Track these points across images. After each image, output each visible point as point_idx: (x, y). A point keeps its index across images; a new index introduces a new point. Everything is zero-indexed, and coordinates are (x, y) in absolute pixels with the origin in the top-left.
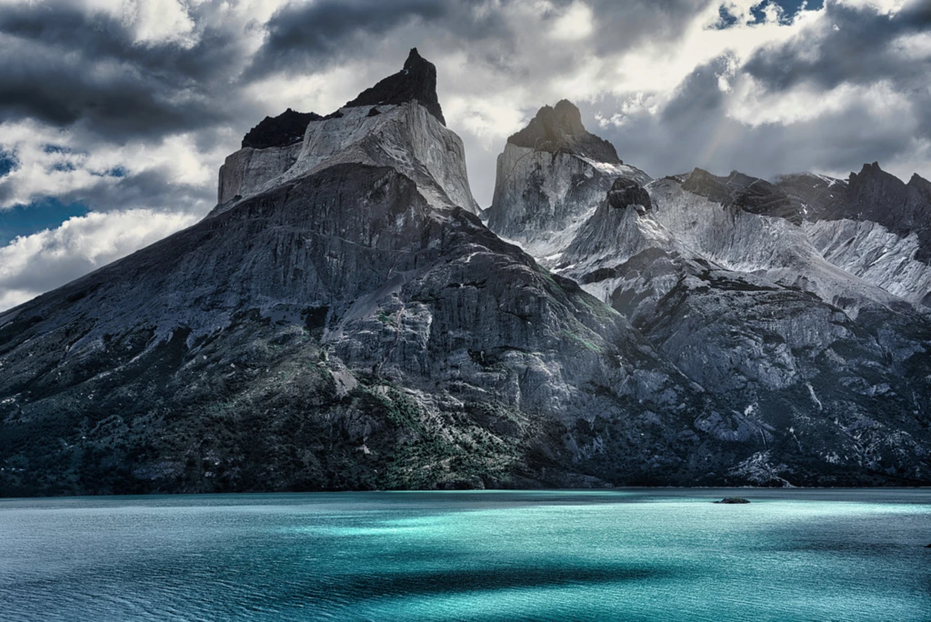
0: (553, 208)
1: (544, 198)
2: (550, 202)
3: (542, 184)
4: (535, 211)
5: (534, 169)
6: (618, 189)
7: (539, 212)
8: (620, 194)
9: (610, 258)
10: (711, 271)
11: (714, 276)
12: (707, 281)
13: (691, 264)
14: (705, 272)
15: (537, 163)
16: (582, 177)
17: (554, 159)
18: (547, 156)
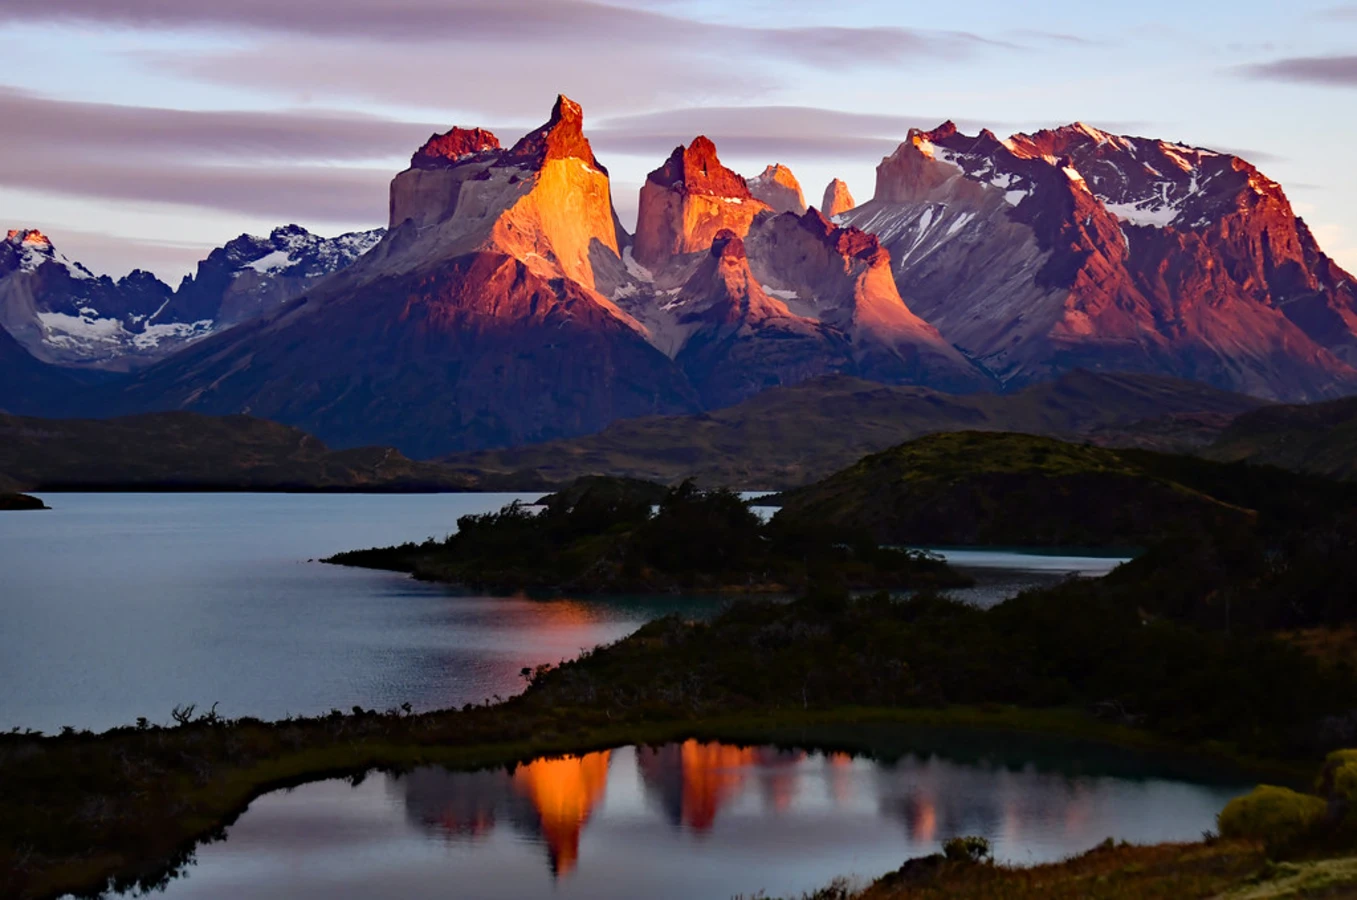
0: (679, 244)
1: (673, 234)
2: (679, 238)
6: (719, 240)
8: (719, 244)
9: (703, 302)
10: (769, 318)
11: (767, 324)
12: (756, 330)
13: (755, 312)
14: (762, 320)
15: (669, 202)
16: (708, 215)
17: (682, 199)
18: (676, 196)
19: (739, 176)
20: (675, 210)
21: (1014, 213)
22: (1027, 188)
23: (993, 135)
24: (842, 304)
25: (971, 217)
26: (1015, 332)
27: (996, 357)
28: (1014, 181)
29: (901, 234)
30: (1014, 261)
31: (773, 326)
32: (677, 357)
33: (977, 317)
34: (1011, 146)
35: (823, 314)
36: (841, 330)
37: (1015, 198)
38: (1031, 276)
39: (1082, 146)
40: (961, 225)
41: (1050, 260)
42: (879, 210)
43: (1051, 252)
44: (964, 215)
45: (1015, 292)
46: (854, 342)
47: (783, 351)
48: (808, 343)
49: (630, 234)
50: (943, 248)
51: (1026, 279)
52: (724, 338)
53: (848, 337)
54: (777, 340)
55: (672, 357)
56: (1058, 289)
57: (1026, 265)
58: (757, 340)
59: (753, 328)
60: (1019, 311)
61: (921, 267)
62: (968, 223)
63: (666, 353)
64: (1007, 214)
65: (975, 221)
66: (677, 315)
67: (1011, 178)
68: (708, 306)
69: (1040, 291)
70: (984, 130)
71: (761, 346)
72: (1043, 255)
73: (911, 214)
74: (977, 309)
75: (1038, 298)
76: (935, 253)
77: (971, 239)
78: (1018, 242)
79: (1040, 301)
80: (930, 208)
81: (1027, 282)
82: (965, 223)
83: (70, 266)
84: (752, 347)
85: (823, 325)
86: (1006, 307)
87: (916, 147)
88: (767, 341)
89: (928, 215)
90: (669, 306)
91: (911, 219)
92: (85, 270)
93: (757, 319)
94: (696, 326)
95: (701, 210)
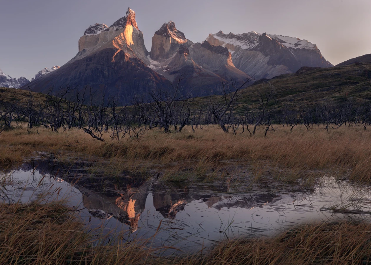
2: (165, 51)
3: (163, 46)
4: (161, 53)
6: (181, 49)
9: (177, 67)
11: (201, 73)
12: (198, 75)
13: (196, 70)
15: (162, 40)
16: (174, 44)
17: (166, 39)
18: (165, 38)
24: (220, 68)
35: (214, 72)
41: (270, 59)
43: (268, 57)
45: (261, 68)
47: (210, 81)
48: (217, 78)
49: (149, 51)
54: (206, 77)
58: (200, 78)
68: (180, 69)
69: (271, 66)
70: (230, 33)
83: (7, 76)
90: (164, 71)
92: (10, 77)
95: (172, 42)
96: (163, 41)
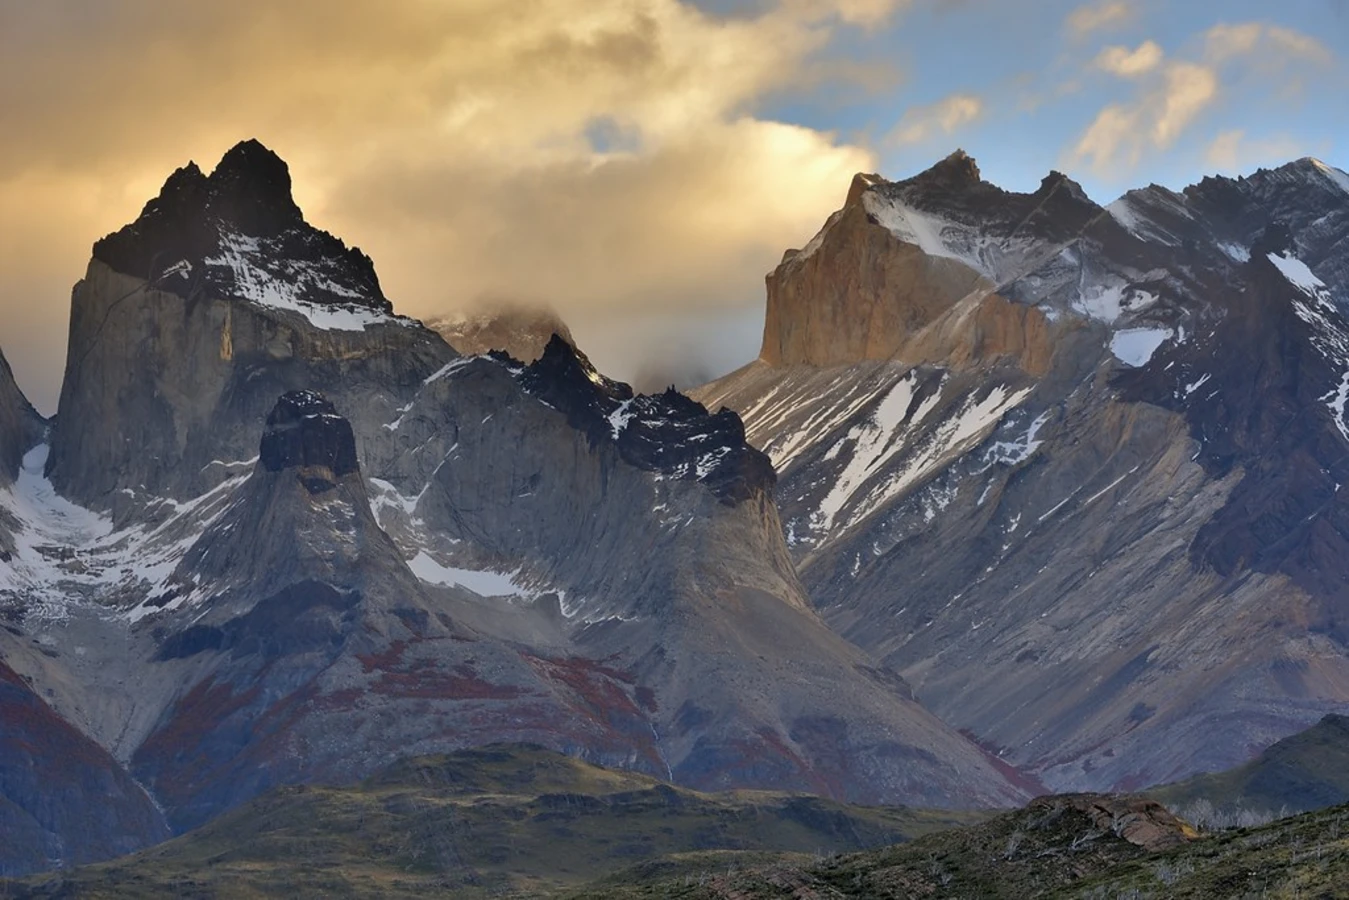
0: (181, 439)
1: (162, 410)
2: (178, 423)
3: (159, 375)
4: (140, 444)
5: (144, 334)
6: (283, 421)
7: (147, 447)
8: (284, 434)
9: (232, 596)
10: (418, 638)
11: (409, 656)
12: (377, 673)
13: (381, 623)
14: (398, 646)
15: (151, 322)
16: (263, 359)
17: (189, 312)
18: (174, 303)
19: (356, 250)
20: (168, 342)
21: (1132, 383)
22: (1171, 321)
23: (1077, 187)
24: (638, 605)
25: (1017, 398)
26: (1137, 693)
27: (1080, 763)
28: (1135, 304)
29: (828, 443)
30: (1130, 504)
31: (430, 663)
32: (140, 755)
33: (1029, 656)
34: (1126, 218)
35: (583, 635)
36: (627, 677)
37: (1137, 347)
38: (1180, 542)
39: (1321, 220)
40: (991, 419)
41: (1232, 499)
42: (772, 386)
43: (1237, 476)
44: (997, 395)
45: (1134, 587)
46: (665, 712)
47: (448, 732)
48: (525, 711)
49: (47, 415)
50: (939, 477)
51: (1166, 550)
52: (280, 695)
53: (646, 697)
54: (436, 703)
55: (124, 754)
56: (1257, 577)
57: (1167, 513)
58: (376, 702)
59: (368, 669)
60: (1148, 639)
61: (874, 528)
62: (1006, 416)
63: (107, 742)
64: (1113, 384)
65: (1029, 409)
66: (158, 633)
67: (1129, 293)
68: (241, 610)
69: (1206, 581)
70: (1054, 174)
71: (389, 718)
72: (1217, 485)
73: (856, 396)
74: (1034, 632)
75: (1203, 599)
76: (918, 489)
77: (1014, 454)
78: (1147, 450)
79: (1207, 609)
80: (908, 376)
81: (1168, 558)
82: (1000, 412)
84: (358, 723)
85: (576, 662)
86: (1111, 625)
87: (872, 219)
88: (408, 703)
89: (902, 394)
90: (137, 613)
91: (855, 405)
93: (382, 643)
94: (206, 664)
95: (244, 344)
96: (156, 332)
